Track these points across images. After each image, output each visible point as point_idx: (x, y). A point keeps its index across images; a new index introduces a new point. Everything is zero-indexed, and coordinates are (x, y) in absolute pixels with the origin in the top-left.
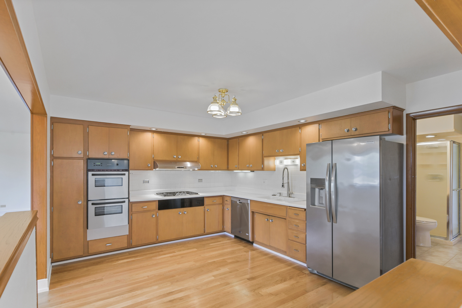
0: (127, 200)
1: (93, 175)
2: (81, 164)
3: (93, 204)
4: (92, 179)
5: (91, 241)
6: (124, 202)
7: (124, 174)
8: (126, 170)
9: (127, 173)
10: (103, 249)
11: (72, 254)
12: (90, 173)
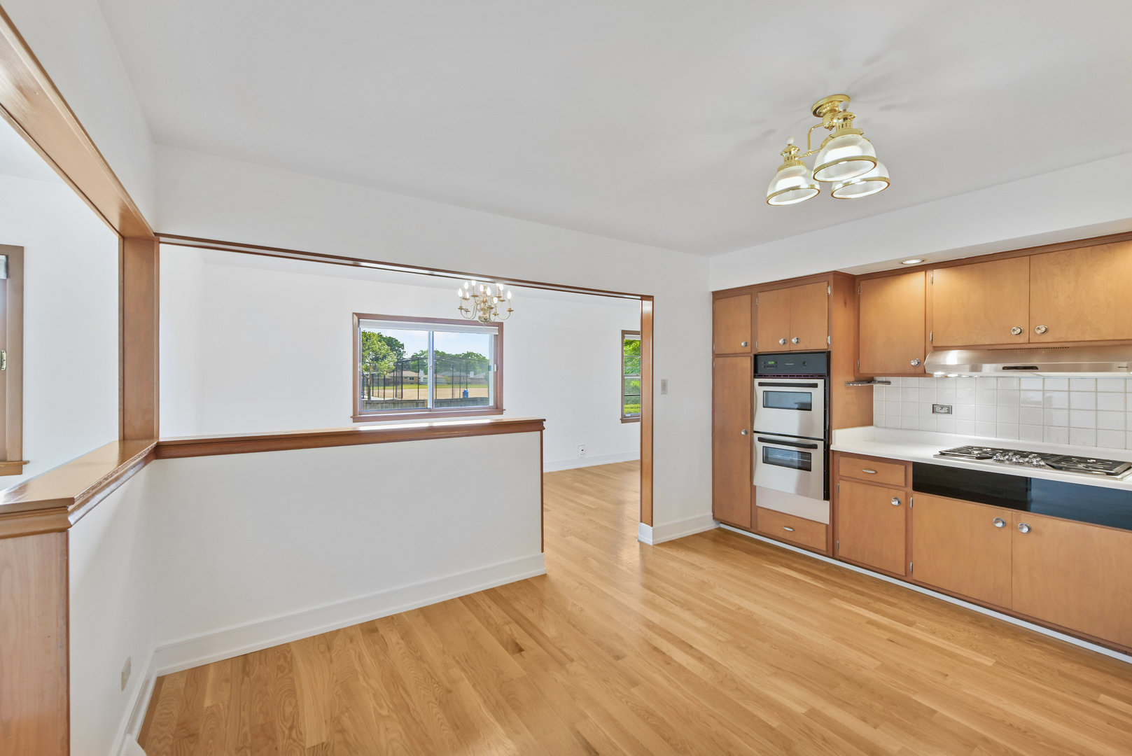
0: (821, 444)
1: (761, 384)
2: (747, 364)
3: (761, 440)
4: (760, 391)
5: (761, 508)
6: (815, 447)
7: (815, 386)
8: (820, 376)
9: (821, 382)
10: (780, 534)
11: (735, 521)
12: (757, 381)
